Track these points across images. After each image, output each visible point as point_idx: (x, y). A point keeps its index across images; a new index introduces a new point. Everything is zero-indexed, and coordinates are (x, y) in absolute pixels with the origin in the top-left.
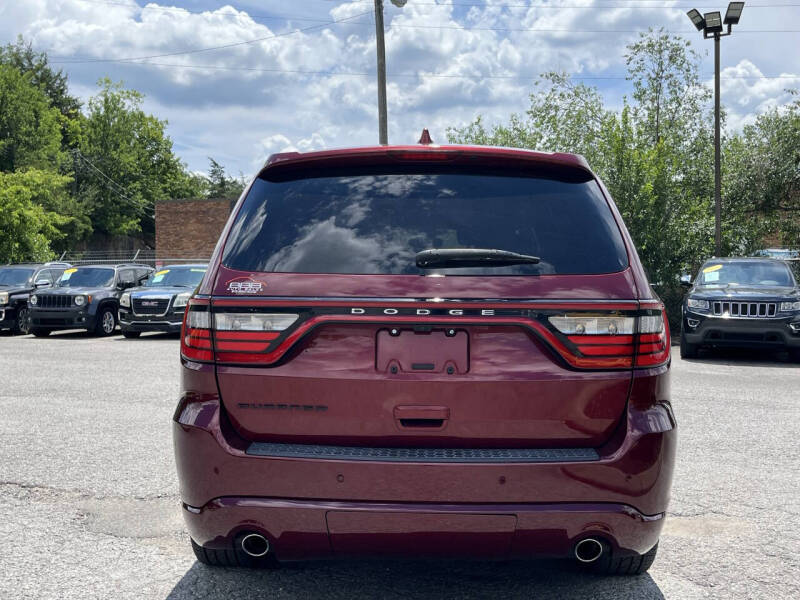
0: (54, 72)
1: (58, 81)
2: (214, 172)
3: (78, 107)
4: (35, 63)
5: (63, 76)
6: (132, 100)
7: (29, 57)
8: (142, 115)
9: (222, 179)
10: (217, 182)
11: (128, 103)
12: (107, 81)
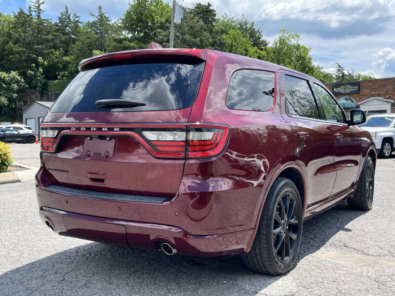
0: (257, 29)
1: (258, 33)
2: (339, 70)
3: (266, 44)
4: (249, 26)
5: (260, 31)
6: (294, 38)
7: (246, 24)
8: (299, 46)
9: (343, 73)
10: (341, 75)
11: (292, 40)
12: (283, 30)
